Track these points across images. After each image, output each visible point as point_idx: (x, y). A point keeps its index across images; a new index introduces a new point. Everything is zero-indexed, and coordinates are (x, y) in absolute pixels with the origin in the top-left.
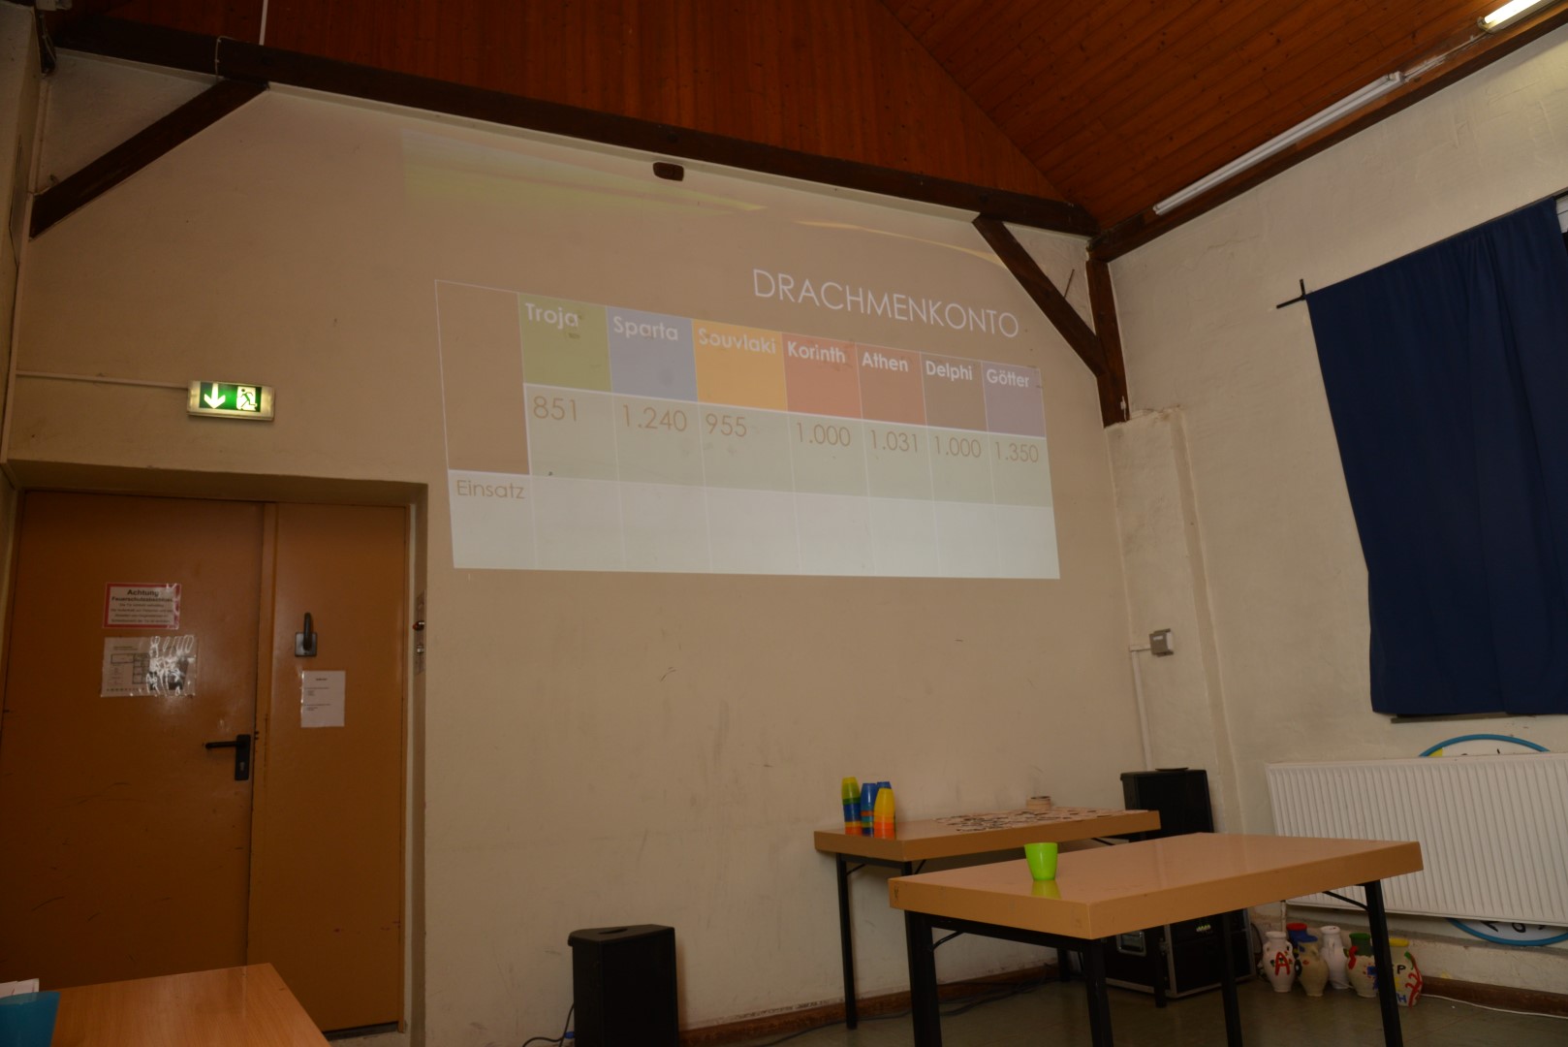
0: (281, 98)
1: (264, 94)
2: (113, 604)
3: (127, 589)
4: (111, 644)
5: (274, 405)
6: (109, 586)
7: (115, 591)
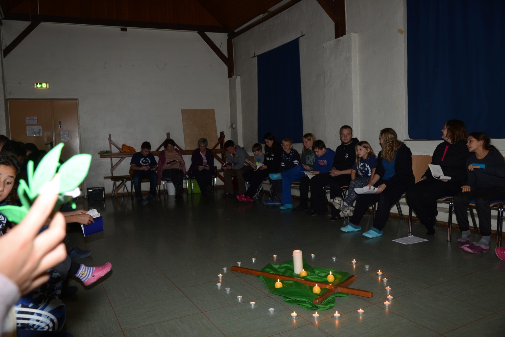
0: (44, 25)
1: (41, 24)
2: (27, 120)
3: (29, 118)
4: (27, 127)
5: (49, 86)
6: (26, 117)
7: (27, 118)
